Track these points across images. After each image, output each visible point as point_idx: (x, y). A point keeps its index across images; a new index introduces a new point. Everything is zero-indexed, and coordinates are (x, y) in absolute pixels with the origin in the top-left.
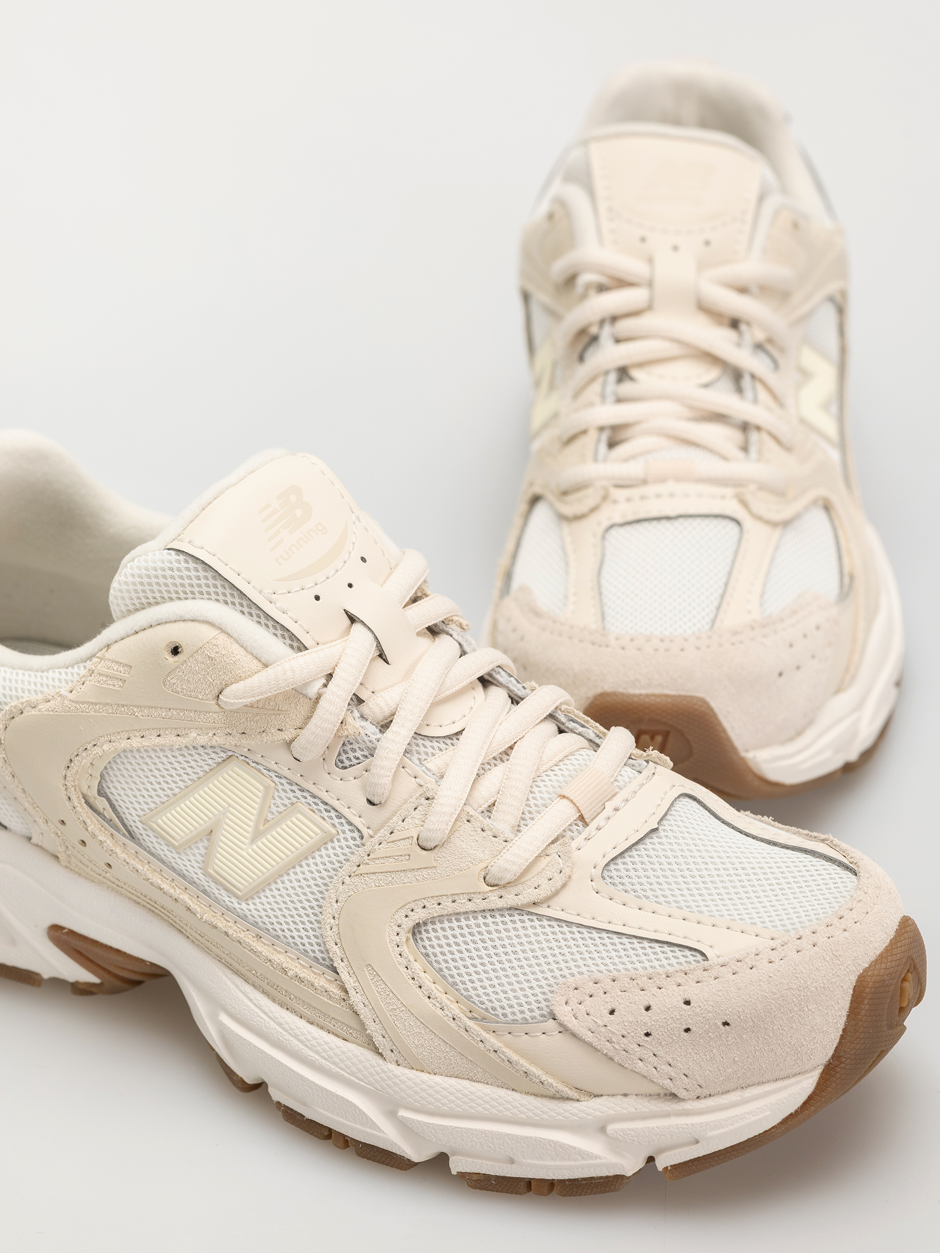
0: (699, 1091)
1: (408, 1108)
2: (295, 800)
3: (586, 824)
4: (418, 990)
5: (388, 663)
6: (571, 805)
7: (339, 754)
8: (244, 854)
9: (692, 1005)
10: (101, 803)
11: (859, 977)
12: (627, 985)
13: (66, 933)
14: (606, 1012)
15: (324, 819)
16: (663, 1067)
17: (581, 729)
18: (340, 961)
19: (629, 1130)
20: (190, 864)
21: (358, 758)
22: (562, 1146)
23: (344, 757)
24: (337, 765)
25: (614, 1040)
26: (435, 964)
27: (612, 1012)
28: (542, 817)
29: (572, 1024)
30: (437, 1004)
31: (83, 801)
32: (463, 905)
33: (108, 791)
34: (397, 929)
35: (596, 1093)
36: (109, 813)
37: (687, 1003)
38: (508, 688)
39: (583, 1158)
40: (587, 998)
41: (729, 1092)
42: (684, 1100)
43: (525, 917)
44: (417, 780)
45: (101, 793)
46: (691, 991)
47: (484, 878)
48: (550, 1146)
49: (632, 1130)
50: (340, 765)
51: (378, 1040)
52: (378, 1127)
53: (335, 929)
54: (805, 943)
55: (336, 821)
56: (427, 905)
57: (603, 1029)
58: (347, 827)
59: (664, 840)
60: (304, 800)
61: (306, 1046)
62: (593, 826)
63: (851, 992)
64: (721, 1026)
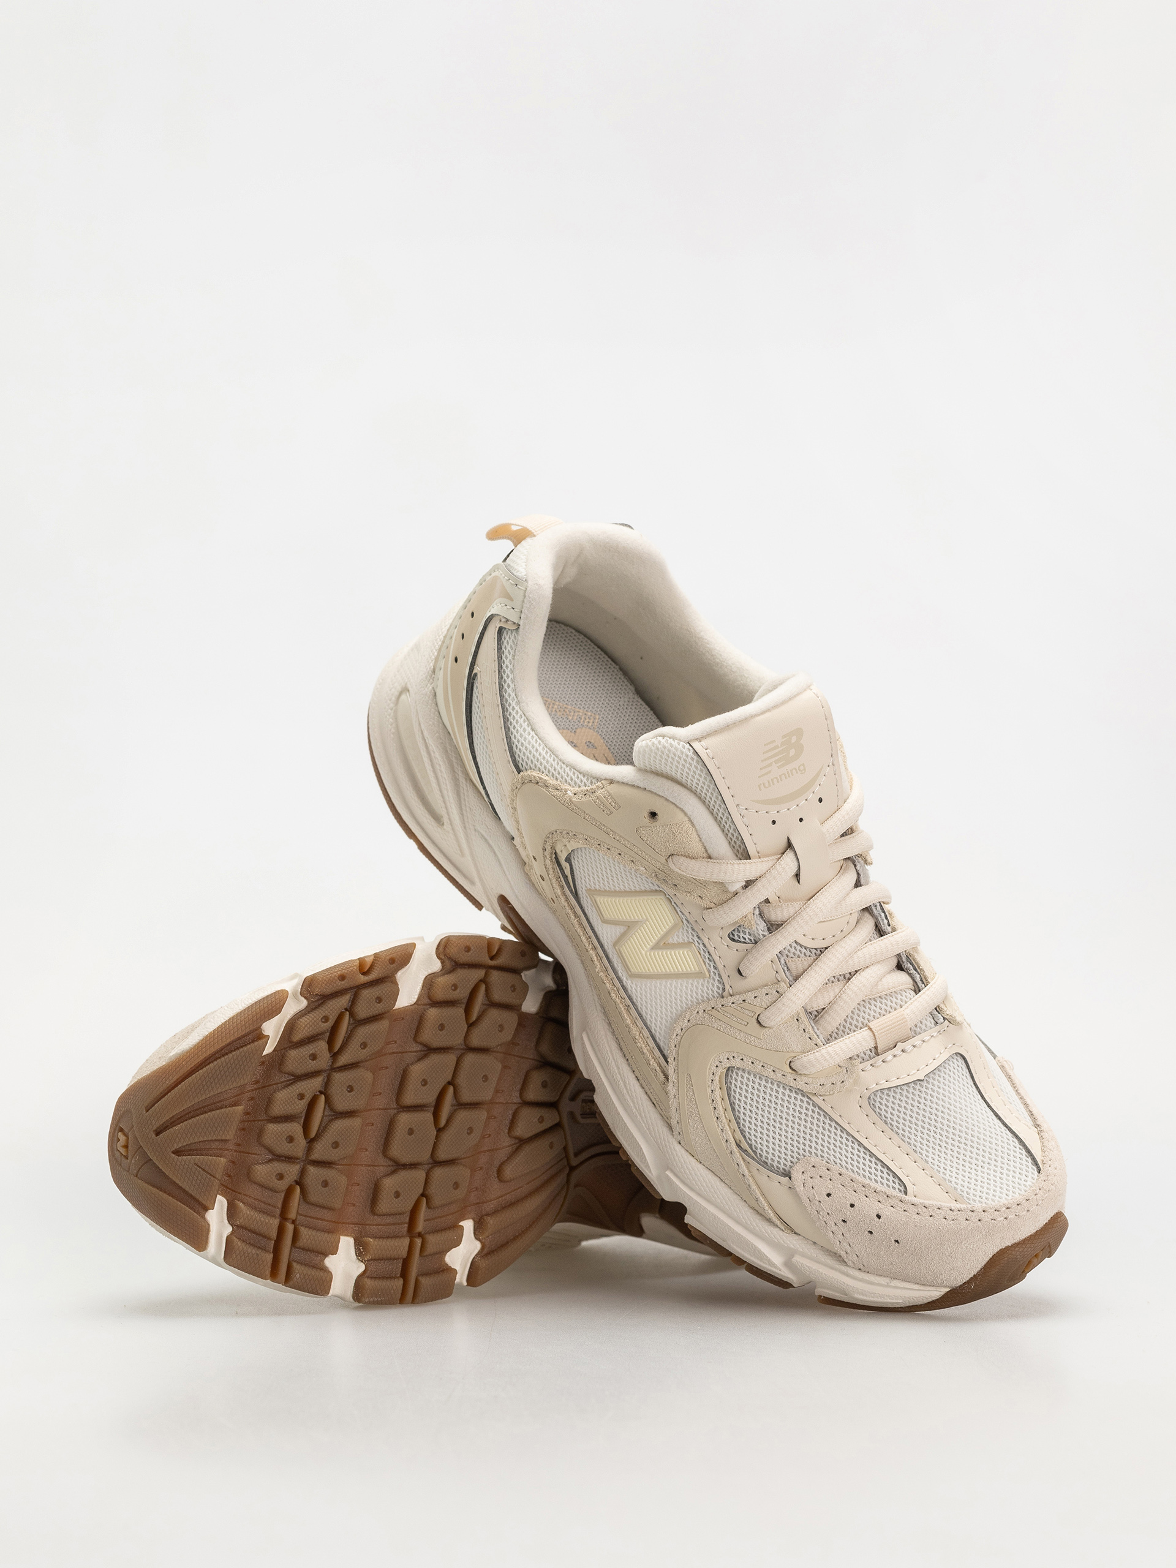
0: (862, 1267)
1: (672, 1171)
2: (691, 941)
3: (877, 1054)
4: (712, 1110)
5: (799, 883)
6: (873, 1037)
7: (734, 930)
8: (644, 953)
9: (881, 1220)
10: (565, 865)
11: (1001, 1250)
12: (846, 1183)
13: (511, 907)
14: (825, 1194)
15: (705, 964)
16: (845, 1244)
17: (913, 971)
18: (672, 1059)
19: (807, 1266)
20: (607, 934)
21: (745, 939)
22: (759, 1251)
23: (736, 933)
24: (729, 936)
25: (821, 1213)
26: (732, 1098)
27: (829, 1195)
28: (849, 1037)
29: (799, 1188)
30: (720, 1126)
31: (554, 856)
32: (768, 1072)
33: (573, 861)
34: (717, 1063)
35: (797, 1232)
36: (568, 872)
37: (879, 1217)
38: (877, 919)
39: (770, 1265)
40: (818, 1177)
41: (881, 1276)
42: (848, 1266)
43: (805, 1099)
44: (777, 975)
45: (568, 860)
46: (886, 1211)
47: (790, 1062)
48: (752, 1247)
49: (809, 1267)
50: (731, 936)
51: (674, 1122)
52: (650, 1170)
53: (679, 1037)
54: (974, 1217)
55: (712, 969)
56: (745, 1059)
57: (817, 1203)
58: (717, 978)
59: (924, 1089)
60: (697, 944)
61: (628, 1093)
62: (881, 1058)
63: (991, 1256)
64: (893, 1242)
